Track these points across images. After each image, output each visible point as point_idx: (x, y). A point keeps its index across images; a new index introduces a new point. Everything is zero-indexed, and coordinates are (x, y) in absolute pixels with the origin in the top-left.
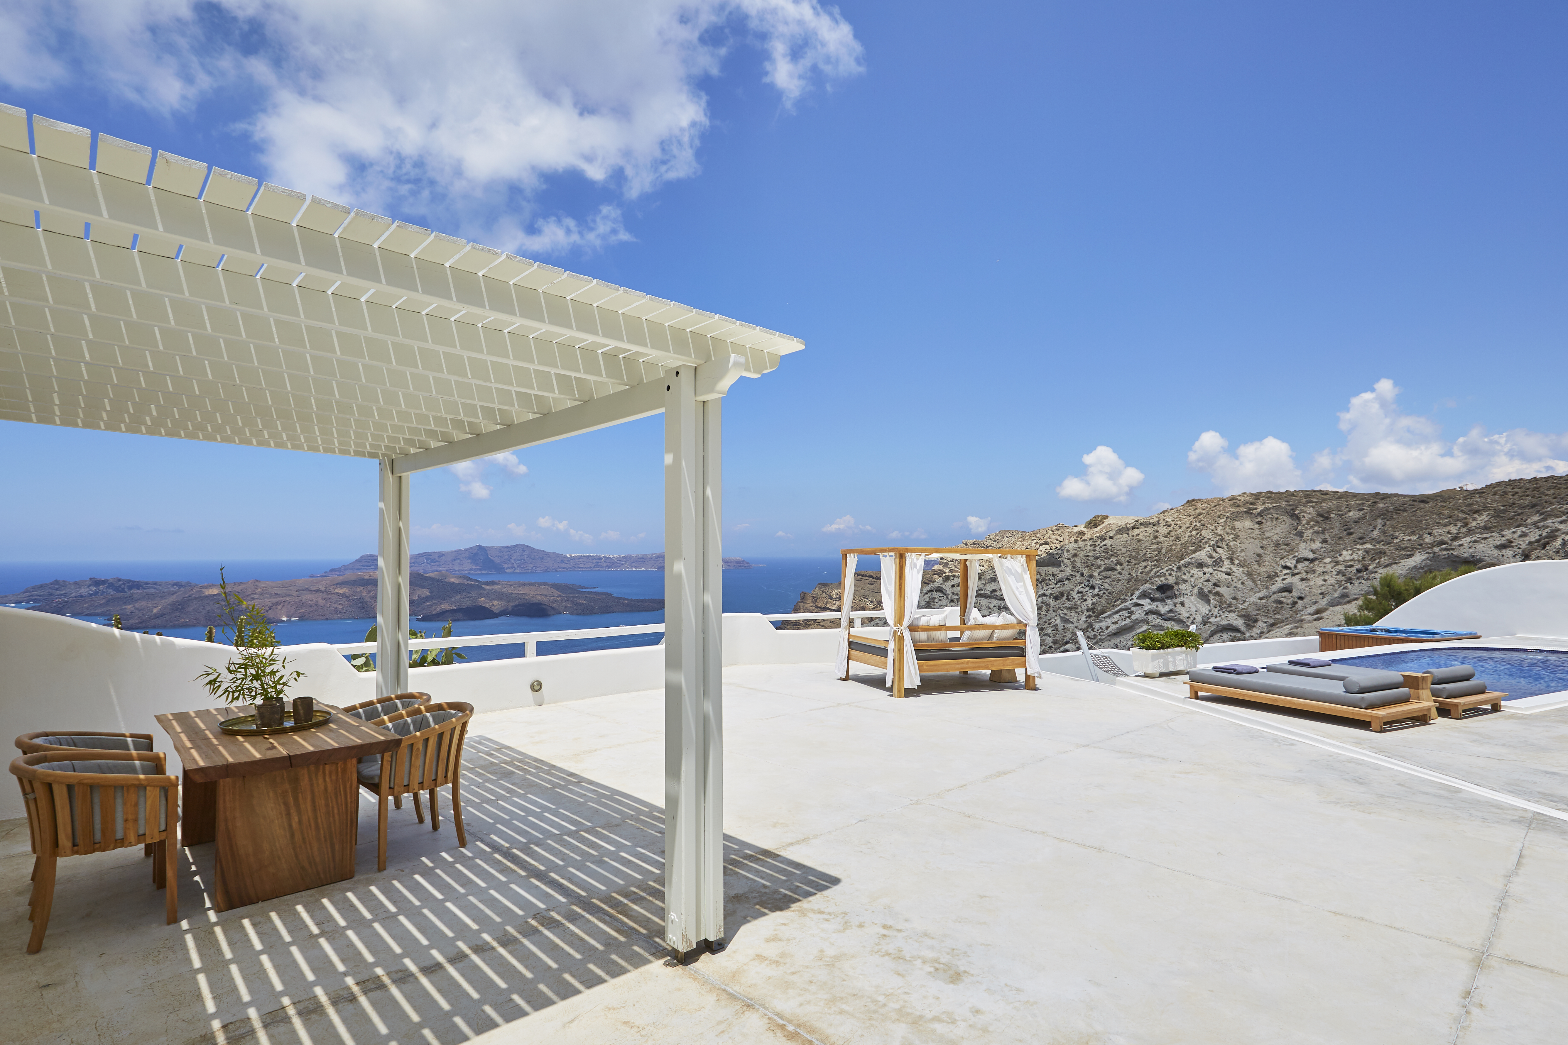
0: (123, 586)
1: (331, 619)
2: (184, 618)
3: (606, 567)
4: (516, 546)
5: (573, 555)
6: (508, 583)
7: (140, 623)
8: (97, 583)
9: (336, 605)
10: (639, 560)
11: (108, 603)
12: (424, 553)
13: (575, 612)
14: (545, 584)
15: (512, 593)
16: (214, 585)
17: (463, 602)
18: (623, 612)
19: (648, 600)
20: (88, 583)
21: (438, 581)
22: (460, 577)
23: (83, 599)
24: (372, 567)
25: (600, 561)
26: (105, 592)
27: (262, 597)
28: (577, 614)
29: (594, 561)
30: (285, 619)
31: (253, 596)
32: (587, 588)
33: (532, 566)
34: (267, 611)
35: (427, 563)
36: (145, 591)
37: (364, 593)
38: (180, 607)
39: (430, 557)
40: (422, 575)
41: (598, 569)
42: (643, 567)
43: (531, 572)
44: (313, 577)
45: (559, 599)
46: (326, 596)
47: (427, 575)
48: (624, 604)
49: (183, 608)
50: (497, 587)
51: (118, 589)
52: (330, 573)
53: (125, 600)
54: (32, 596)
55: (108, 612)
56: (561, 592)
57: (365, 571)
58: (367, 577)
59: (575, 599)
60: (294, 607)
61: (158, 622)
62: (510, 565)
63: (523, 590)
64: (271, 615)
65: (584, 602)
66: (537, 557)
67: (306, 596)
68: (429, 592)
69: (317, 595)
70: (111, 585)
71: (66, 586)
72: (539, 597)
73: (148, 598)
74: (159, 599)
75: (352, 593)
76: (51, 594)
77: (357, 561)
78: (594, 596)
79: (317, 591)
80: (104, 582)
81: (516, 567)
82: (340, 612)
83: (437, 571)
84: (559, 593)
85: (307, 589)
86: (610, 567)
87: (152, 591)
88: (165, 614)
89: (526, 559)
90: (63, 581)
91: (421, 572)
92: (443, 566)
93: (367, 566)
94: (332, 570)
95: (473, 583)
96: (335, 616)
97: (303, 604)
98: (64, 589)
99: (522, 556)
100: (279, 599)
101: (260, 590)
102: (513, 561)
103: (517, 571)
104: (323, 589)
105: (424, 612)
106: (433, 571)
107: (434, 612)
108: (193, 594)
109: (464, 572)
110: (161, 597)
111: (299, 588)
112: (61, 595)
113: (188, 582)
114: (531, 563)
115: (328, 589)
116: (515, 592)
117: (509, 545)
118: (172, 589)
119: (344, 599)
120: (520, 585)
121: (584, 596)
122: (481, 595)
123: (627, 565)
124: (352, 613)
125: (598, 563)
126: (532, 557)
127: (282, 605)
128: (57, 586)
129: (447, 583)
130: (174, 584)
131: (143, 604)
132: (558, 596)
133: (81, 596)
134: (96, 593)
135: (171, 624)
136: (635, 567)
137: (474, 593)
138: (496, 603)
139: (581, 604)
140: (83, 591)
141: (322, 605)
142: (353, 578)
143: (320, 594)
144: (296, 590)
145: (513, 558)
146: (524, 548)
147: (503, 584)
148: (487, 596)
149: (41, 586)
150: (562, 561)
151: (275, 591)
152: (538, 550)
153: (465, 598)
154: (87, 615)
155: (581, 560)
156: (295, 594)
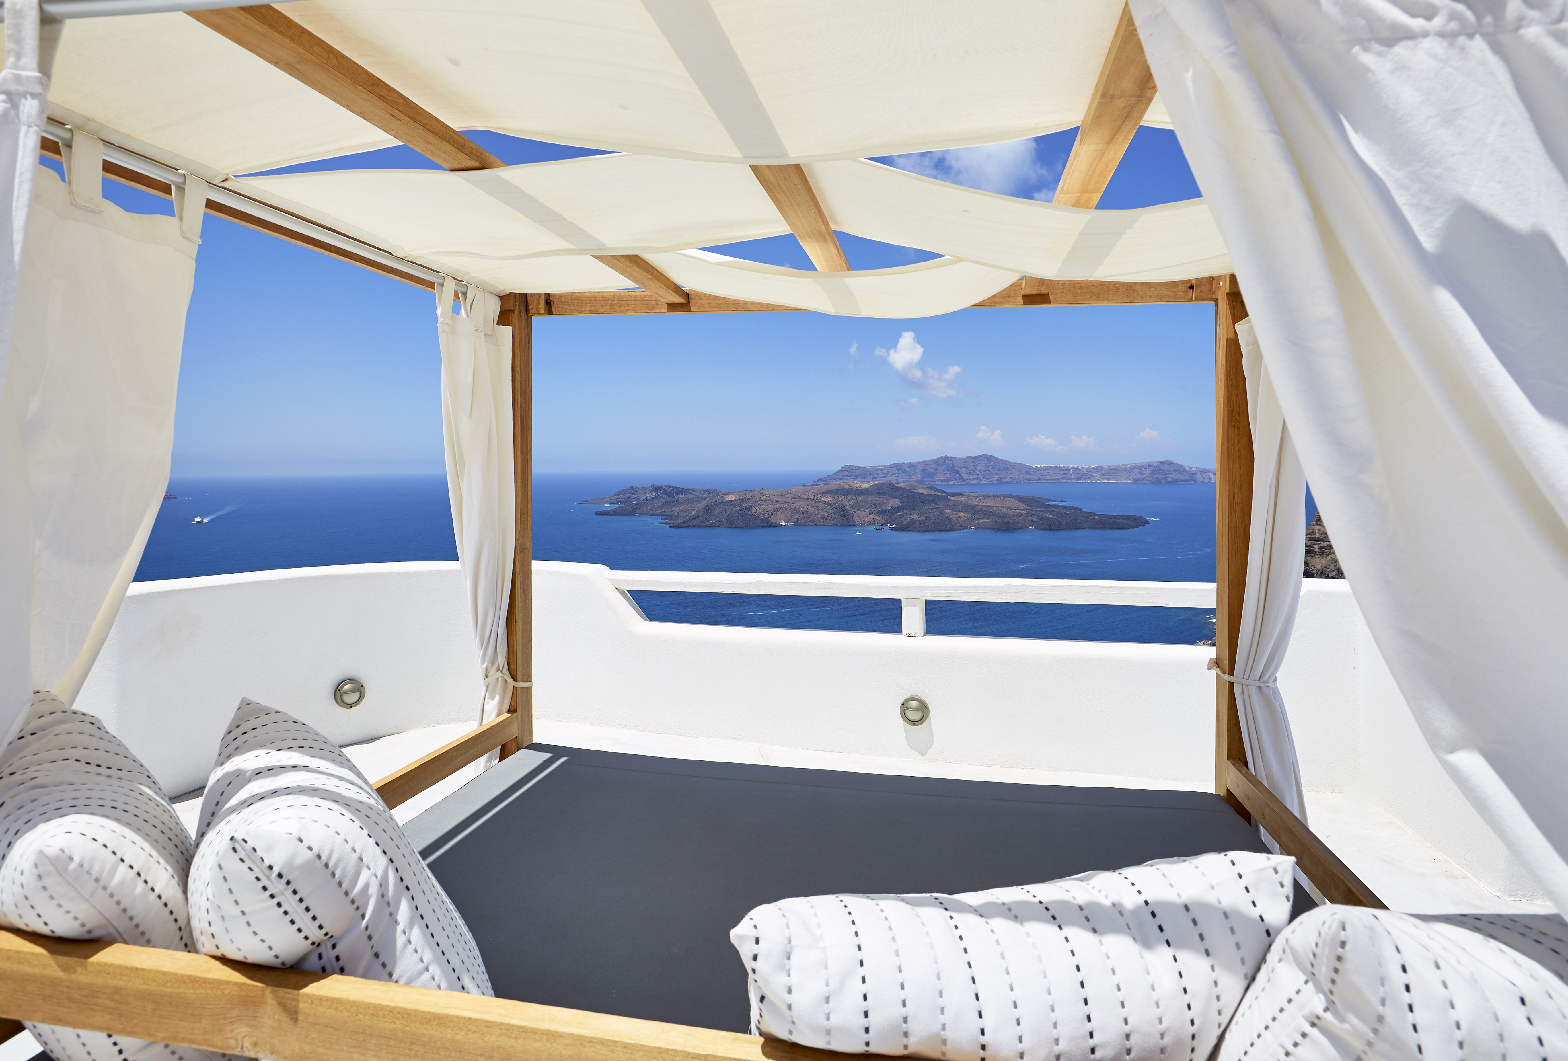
0: (672, 492)
1: (819, 526)
2: (712, 520)
3: (1074, 478)
4: (981, 456)
5: (1039, 466)
6: (974, 495)
7: (684, 523)
8: (656, 489)
9: (823, 513)
10: (1111, 471)
11: (662, 506)
12: (895, 464)
13: (1042, 527)
14: (1010, 496)
15: (978, 505)
16: (732, 492)
17: (931, 512)
18: (1094, 528)
19: (1122, 516)
20: (651, 489)
21: (908, 491)
22: (928, 488)
23: (648, 501)
24: (852, 477)
25: (1068, 472)
26: (661, 497)
27: (766, 504)
28: (1044, 529)
29: (1062, 472)
30: (783, 523)
31: (759, 503)
32: (1054, 501)
33: (997, 477)
34: (770, 516)
35: (899, 474)
36: (686, 496)
37: (845, 502)
38: (709, 510)
39: (901, 468)
40: (894, 486)
41: (1065, 481)
42: (1115, 479)
43: (997, 483)
44: (805, 486)
45: (1024, 512)
46: (815, 504)
47: (898, 486)
48: (1094, 520)
49: (711, 512)
50: (962, 499)
51: (670, 494)
52: (818, 483)
53: (674, 503)
54: (618, 498)
55: (664, 513)
56: (1027, 505)
57: (846, 481)
58: (847, 487)
59: (1041, 513)
60: (791, 513)
61: (695, 522)
62: (975, 476)
63: (988, 503)
64: (773, 520)
65: (1051, 517)
66: (1002, 467)
67: (799, 503)
68: (900, 502)
69: (807, 503)
70: (665, 491)
71: (637, 491)
72: (1004, 510)
73: (688, 502)
74: (696, 503)
75: (835, 501)
76: (629, 498)
77: (840, 471)
78: (1062, 511)
79: (807, 499)
80: (660, 488)
81: (981, 478)
82: (826, 519)
83: (907, 481)
84: (1025, 507)
85: (800, 497)
86: (1079, 479)
87: (691, 496)
88: (699, 516)
89: (991, 470)
90: (636, 487)
91: (893, 482)
92: (913, 477)
93: (847, 476)
94: (820, 480)
95: (940, 494)
96: (822, 523)
97: (796, 511)
98: (637, 494)
99: (987, 466)
100: (778, 506)
101: (764, 497)
102: (978, 472)
103: (983, 482)
104: (812, 497)
105: (897, 521)
106: (904, 482)
107: (905, 522)
108: (718, 499)
109: (932, 483)
110: (697, 501)
111: (794, 496)
112: (635, 498)
113: (715, 489)
114: (996, 474)
115: (816, 497)
116: (981, 504)
117: (973, 455)
118: (704, 495)
119: (828, 507)
120: (986, 497)
121: (1051, 509)
122: (948, 507)
123: (1098, 477)
124: (836, 520)
125: (1066, 474)
126: (997, 467)
127: (781, 511)
128: (633, 491)
129: (916, 493)
130: (705, 491)
131: (684, 507)
132: (1024, 509)
133: (647, 500)
134: (655, 498)
135: (704, 524)
136: (1107, 479)
137: (941, 504)
138: (962, 514)
139: (1048, 519)
140: (648, 495)
141: (812, 512)
142: (836, 488)
143: (810, 502)
144: (791, 498)
145: (978, 469)
146: (989, 458)
147: (968, 496)
148: (953, 507)
149: (623, 491)
150: (1028, 473)
151: (775, 498)
152: (1002, 460)
153: (933, 509)
154: (650, 515)
155: (1047, 471)
156: (791, 501)
